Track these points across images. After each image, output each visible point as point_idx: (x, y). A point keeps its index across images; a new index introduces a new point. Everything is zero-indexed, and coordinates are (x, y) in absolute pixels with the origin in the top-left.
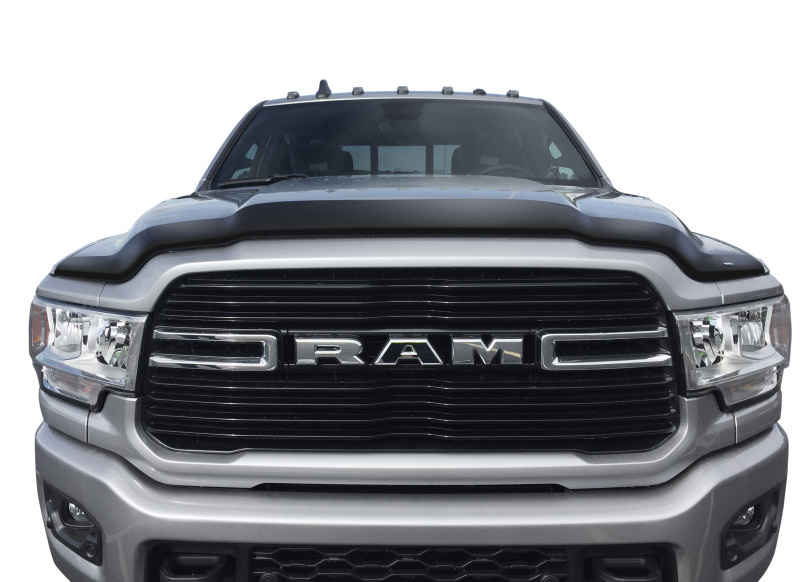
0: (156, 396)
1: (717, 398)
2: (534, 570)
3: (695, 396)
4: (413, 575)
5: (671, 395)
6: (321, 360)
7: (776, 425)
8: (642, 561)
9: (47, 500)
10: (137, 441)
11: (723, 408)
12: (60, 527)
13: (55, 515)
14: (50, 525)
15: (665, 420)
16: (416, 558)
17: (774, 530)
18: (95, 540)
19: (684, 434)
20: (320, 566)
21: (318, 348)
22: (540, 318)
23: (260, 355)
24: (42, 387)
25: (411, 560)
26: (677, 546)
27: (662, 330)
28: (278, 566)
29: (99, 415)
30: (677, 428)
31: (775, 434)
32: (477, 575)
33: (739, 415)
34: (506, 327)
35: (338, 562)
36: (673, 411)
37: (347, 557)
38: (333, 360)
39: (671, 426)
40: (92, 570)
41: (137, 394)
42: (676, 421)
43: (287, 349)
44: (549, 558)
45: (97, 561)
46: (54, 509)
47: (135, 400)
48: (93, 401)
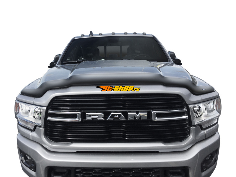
0: (49, 128)
1: (201, 126)
2: (151, 173)
3: (194, 127)
4: (118, 175)
5: (188, 126)
6: (93, 119)
7: (217, 132)
8: (180, 170)
9: (20, 154)
10: (44, 140)
11: (202, 129)
12: (24, 161)
13: (23, 158)
14: (21, 160)
15: (186, 133)
16: (119, 170)
17: (216, 161)
18: (34, 165)
19: (191, 137)
20: (93, 173)
21: (92, 116)
22: (152, 107)
23: (77, 117)
24: (18, 123)
25: (118, 171)
26: (189, 167)
27: (185, 109)
28: (82, 173)
29: (34, 132)
30: (189, 135)
31: (217, 135)
32: (135, 175)
33: (206, 130)
34: (143, 109)
35: (98, 172)
36: (188, 131)
37: (100, 170)
38: (96, 119)
39: (188, 135)
40: (33, 173)
41: (44, 127)
42: (189, 133)
43: (83, 116)
44: (155, 170)
45: (34, 170)
46: (23, 156)
47: (44, 129)
48: (32, 129)
